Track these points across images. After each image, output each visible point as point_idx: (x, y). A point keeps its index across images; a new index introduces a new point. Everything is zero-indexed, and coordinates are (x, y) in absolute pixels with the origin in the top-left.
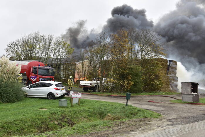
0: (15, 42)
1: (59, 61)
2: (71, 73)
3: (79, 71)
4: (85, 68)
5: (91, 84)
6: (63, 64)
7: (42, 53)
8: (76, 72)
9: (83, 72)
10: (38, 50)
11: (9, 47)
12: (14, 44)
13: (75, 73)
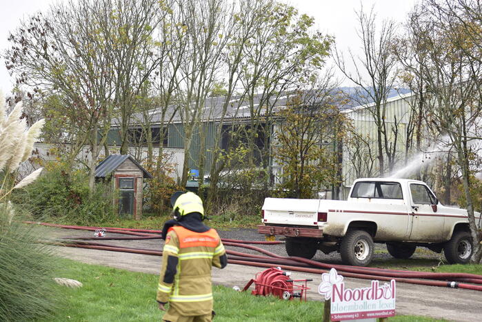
0: (45, 14)
1: (261, 105)
2: (323, 161)
3: (363, 149)
4: (390, 136)
5: (322, 217)
6: (281, 120)
7: (178, 65)
8: (345, 155)
9: (385, 156)
10: (156, 51)
11: (20, 46)
12: (40, 28)
13: (340, 160)
